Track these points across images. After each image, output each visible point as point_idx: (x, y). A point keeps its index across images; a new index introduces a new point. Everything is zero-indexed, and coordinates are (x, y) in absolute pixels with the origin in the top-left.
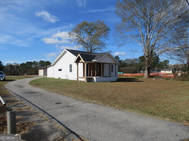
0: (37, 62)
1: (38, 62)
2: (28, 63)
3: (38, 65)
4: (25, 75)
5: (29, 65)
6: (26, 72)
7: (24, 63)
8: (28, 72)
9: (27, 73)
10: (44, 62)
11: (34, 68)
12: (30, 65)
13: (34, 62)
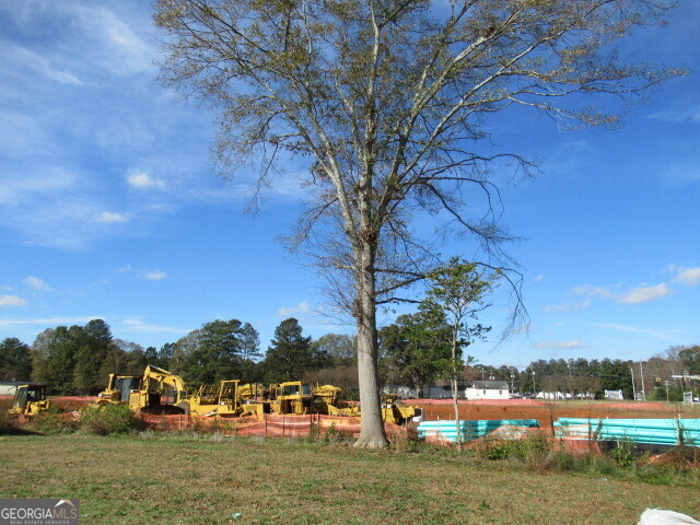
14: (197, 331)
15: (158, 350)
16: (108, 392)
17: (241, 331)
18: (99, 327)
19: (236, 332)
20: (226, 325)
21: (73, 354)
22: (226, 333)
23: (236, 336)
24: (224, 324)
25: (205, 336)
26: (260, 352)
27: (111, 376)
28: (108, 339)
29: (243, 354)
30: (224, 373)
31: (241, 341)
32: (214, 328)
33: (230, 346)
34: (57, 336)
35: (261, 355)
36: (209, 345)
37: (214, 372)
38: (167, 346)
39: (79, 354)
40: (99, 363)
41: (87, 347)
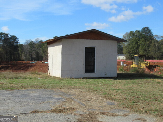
18: (147, 30)
21: (138, 42)
28: (151, 36)
34: (130, 35)
39: (140, 42)
40: (149, 46)
41: (143, 39)
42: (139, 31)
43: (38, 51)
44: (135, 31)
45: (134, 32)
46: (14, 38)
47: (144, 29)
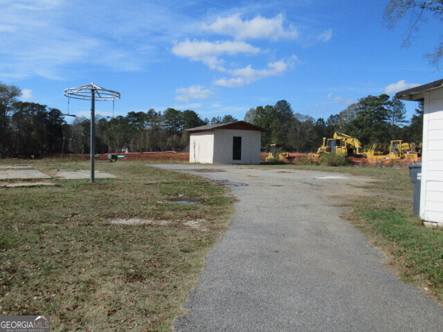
0: (160, 112)
1: (162, 114)
2: (132, 114)
3: (160, 121)
4: (123, 150)
5: (134, 121)
6: (128, 142)
7: (120, 117)
8: (132, 142)
9: (131, 146)
10: (179, 112)
11: (149, 130)
12: (138, 120)
13: (151, 112)
14: (354, 105)
15: (326, 120)
16: (323, 147)
17: (390, 103)
18: (283, 105)
19: (386, 104)
20: (377, 99)
22: (377, 105)
23: (385, 107)
24: (375, 98)
25: (360, 108)
26: (406, 119)
27: (324, 138)
28: (290, 114)
29: (391, 121)
30: (378, 136)
31: (390, 111)
32: (368, 102)
33: (381, 115)
34: (258, 113)
35: (407, 122)
36: (364, 115)
37: (369, 136)
38: (332, 116)
39: (273, 125)
40: (287, 131)
41: (277, 120)
42: (271, 107)
43: (99, 136)
44: (266, 107)
45: (264, 108)
46: (56, 113)
47: (279, 103)
